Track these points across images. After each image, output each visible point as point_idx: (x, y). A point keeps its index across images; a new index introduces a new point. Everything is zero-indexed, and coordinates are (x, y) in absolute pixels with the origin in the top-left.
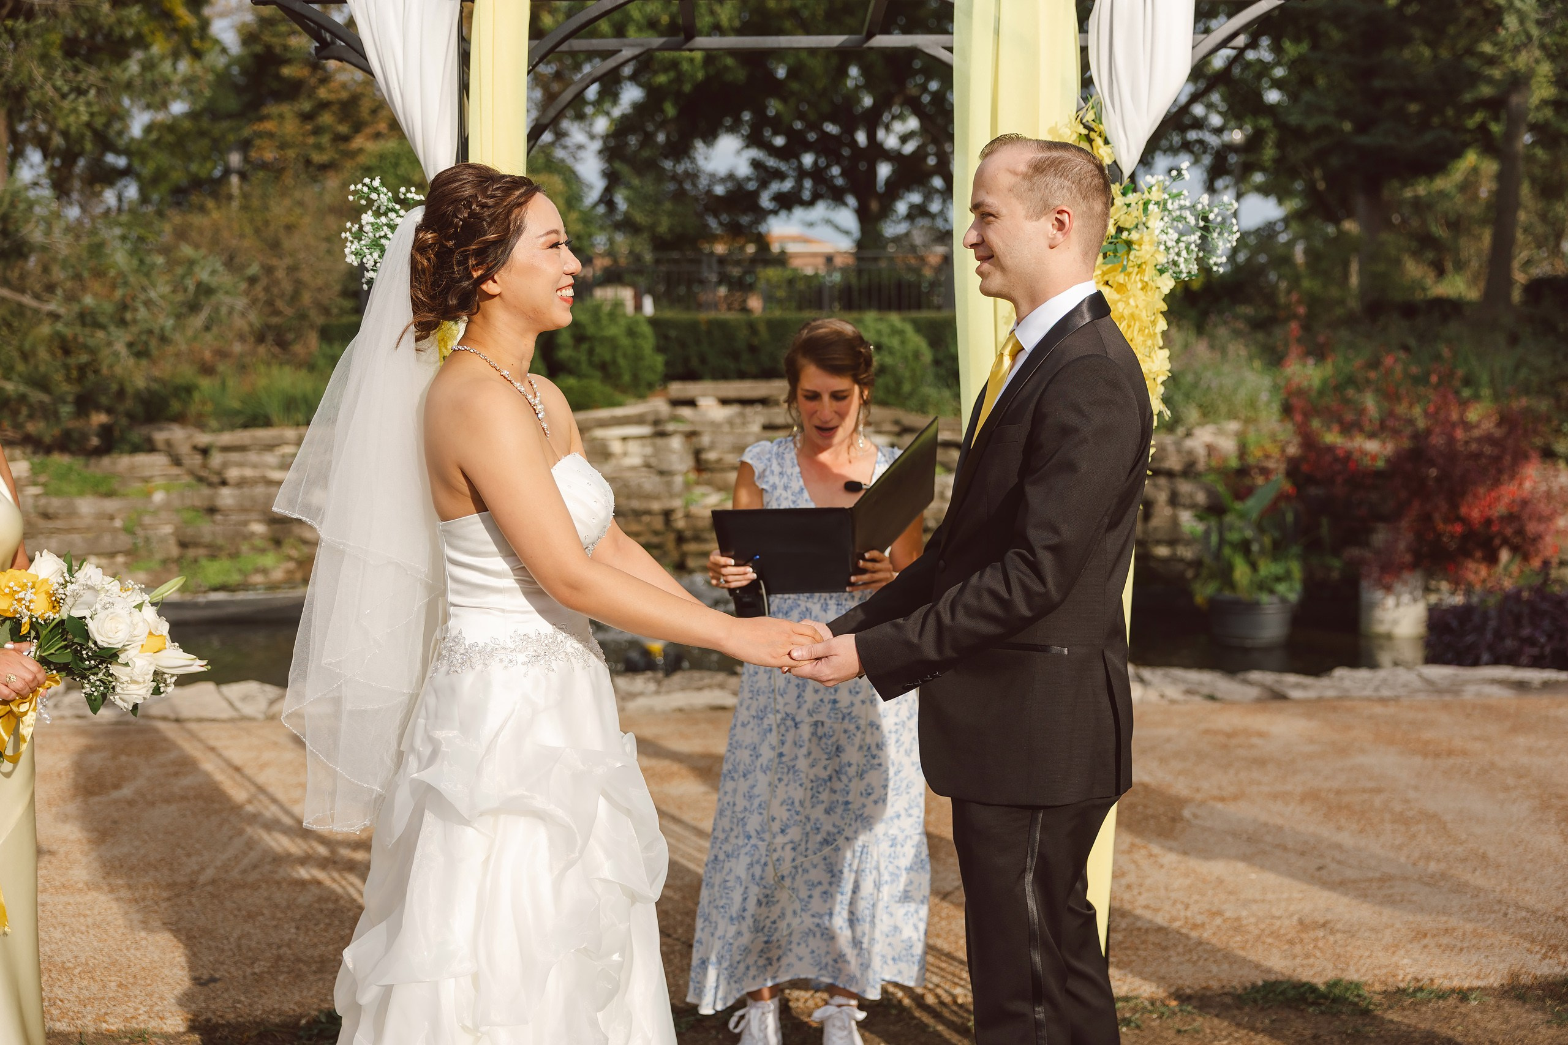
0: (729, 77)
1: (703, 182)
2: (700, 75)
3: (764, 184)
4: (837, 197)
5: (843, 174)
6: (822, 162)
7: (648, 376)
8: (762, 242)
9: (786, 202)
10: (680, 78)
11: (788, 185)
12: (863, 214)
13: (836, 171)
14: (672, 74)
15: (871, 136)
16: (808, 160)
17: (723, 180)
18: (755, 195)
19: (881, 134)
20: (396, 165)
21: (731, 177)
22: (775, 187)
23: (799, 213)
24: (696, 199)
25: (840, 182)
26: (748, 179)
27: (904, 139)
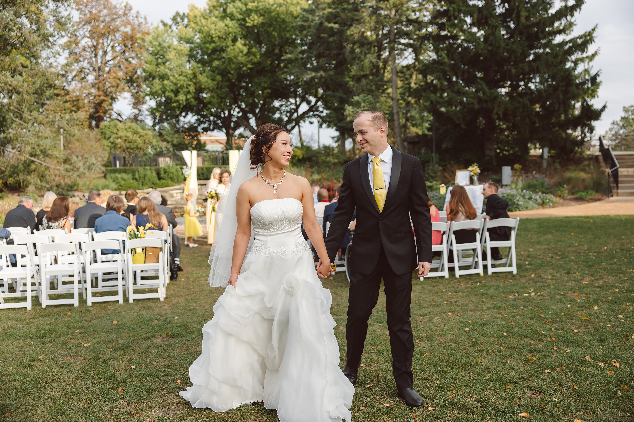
0: (192, 104)
1: (181, 124)
2: (185, 103)
3: (199, 125)
4: (220, 128)
5: (221, 122)
6: (216, 119)
7: (180, 180)
8: (199, 141)
9: (205, 130)
10: (179, 104)
11: (206, 125)
12: (227, 134)
13: (219, 121)
14: (177, 103)
15: (229, 112)
16: (212, 118)
17: (187, 124)
18: (197, 127)
19: (232, 112)
20: (109, 128)
21: (189, 122)
22: (202, 126)
23: (209, 133)
24: (179, 128)
25: (221, 124)
26: (195, 123)
27: (238, 113)
